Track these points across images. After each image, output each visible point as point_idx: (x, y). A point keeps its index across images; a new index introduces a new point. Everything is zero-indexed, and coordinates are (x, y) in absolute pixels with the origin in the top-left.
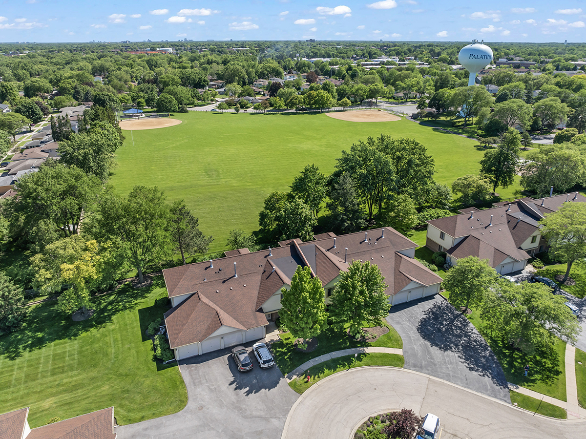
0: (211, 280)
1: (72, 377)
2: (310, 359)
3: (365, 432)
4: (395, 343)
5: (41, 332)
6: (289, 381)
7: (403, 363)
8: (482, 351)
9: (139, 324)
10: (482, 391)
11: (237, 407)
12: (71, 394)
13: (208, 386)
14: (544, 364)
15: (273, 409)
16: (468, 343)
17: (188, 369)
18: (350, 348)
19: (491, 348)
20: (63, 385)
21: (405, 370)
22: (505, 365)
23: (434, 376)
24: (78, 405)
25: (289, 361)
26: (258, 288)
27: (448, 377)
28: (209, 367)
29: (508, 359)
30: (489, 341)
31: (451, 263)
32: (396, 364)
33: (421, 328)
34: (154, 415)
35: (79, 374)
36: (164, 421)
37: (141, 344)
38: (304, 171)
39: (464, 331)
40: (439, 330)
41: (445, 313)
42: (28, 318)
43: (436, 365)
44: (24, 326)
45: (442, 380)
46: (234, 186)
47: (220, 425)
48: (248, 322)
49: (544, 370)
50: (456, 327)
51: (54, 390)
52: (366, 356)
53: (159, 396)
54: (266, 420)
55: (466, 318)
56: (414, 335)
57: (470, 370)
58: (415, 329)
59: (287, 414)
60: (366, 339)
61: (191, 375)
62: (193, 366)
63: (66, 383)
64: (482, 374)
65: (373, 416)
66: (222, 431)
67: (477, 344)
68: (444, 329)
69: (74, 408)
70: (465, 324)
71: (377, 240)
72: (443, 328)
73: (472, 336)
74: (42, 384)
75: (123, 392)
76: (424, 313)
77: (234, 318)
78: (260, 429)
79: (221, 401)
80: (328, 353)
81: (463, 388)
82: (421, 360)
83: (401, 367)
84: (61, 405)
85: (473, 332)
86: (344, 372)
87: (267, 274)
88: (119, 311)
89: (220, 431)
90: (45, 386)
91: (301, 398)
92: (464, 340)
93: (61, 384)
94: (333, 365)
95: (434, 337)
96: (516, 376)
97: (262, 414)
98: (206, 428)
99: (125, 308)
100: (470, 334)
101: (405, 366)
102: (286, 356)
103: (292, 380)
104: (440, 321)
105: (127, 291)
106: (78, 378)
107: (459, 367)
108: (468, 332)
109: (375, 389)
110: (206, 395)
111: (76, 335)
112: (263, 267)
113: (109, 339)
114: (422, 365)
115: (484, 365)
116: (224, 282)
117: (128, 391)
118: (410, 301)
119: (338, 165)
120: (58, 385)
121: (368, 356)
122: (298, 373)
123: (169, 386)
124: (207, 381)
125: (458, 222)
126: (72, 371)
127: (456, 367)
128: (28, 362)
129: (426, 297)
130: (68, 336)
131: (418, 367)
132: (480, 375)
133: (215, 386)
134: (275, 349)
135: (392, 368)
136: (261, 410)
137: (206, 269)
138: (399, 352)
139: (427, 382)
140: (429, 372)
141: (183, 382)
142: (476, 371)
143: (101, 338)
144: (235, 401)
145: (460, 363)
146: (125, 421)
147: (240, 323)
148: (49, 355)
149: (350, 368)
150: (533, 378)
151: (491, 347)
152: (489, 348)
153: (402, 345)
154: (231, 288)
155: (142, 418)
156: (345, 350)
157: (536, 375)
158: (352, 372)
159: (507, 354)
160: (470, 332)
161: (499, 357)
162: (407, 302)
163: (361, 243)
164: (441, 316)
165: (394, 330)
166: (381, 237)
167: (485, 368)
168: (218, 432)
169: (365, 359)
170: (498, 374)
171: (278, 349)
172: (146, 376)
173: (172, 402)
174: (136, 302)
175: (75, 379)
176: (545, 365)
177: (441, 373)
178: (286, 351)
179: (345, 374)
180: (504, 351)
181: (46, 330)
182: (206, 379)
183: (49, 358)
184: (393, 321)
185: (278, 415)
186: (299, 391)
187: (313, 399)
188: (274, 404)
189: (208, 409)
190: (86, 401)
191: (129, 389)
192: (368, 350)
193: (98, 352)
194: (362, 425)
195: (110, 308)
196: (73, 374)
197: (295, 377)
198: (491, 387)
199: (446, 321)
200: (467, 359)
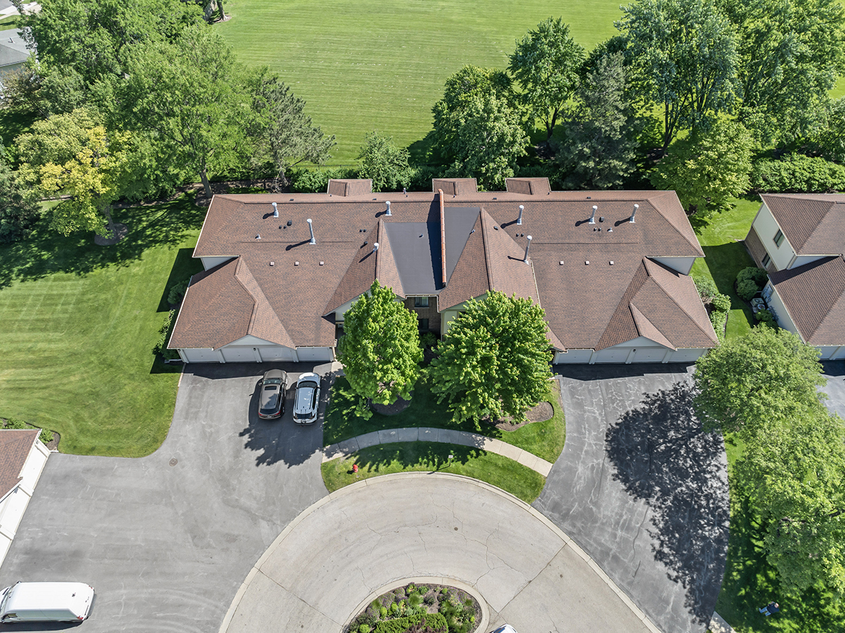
0: (267, 240)
1: (50, 341)
2: (383, 429)
3: (384, 611)
4: (547, 448)
5: (49, 251)
6: (325, 459)
7: (535, 495)
8: (708, 524)
9: (168, 276)
10: (651, 611)
11: (224, 481)
12: (35, 371)
13: (203, 426)
14: (822, 602)
15: (274, 504)
16: (691, 496)
17: (192, 384)
18: (460, 430)
19: (732, 525)
20: (33, 353)
21: (533, 511)
22: (735, 574)
23: (578, 543)
24: (28, 397)
25: (348, 420)
26: (343, 274)
27: (602, 557)
28: (223, 391)
29: (749, 563)
30: (738, 506)
31: (770, 300)
32: (522, 493)
33: (616, 431)
34: (110, 451)
35: (61, 340)
36: (116, 466)
37: (153, 313)
38: (537, 30)
39: (699, 466)
40: (652, 446)
41: (687, 413)
42: (41, 223)
43: (596, 522)
44: (33, 235)
45: (587, 558)
46: (452, 21)
47: (185, 502)
48: (303, 334)
49: (814, 617)
50: (688, 451)
51: (22, 356)
52: (478, 455)
53: (130, 420)
54: (254, 519)
55: (722, 438)
56: (592, 442)
57: (656, 557)
58: (603, 428)
59: (290, 521)
60: (499, 422)
61: (191, 397)
62: (202, 381)
63: (40, 350)
64: (674, 574)
65: (417, 581)
66: (183, 514)
67: (708, 504)
68: (663, 447)
69: (22, 399)
70: (712, 450)
71: (617, 224)
72: (661, 444)
73: (709, 483)
74: (12, 342)
75: (91, 393)
76: (643, 398)
77: (282, 321)
78: (236, 533)
79: (208, 459)
80: (418, 427)
81: (617, 590)
82: (575, 501)
83: (529, 501)
84: (11, 389)
85: (718, 474)
86: (424, 475)
87: (366, 250)
88: (156, 242)
89: (181, 512)
90: (14, 345)
91: (326, 499)
92: (688, 487)
93: (34, 349)
94: (410, 455)
95: (632, 459)
96: (742, 607)
97: (252, 505)
98: (164, 500)
99: (166, 240)
100: (708, 476)
101: (537, 502)
102: (347, 409)
103: (331, 459)
104: (666, 427)
105: (184, 208)
106: (56, 345)
107: (637, 543)
108: (705, 472)
109: (456, 529)
110: (193, 440)
111: (87, 270)
112: (368, 233)
113: (123, 291)
114: (569, 510)
115: (691, 557)
116: (288, 248)
117: (98, 395)
118: (633, 364)
119: (623, 22)
120: (30, 350)
121: (482, 457)
122: (347, 450)
123: (151, 406)
124: (206, 416)
125: (826, 220)
126: (56, 332)
127: (632, 539)
128: (12, 298)
129: (670, 364)
130: (77, 268)
131: (559, 513)
132: (669, 577)
133: (213, 430)
134: (338, 390)
135: (511, 498)
136: (255, 499)
137: (266, 216)
138: (543, 468)
139: (556, 551)
140: (575, 531)
141: (174, 405)
142: (666, 564)
143: (114, 284)
144: (227, 468)
145: (646, 534)
146: (69, 447)
147: (288, 331)
148: (40, 295)
149: (437, 470)
150: (775, 625)
151: (733, 521)
152: (727, 524)
153: (558, 455)
154: (297, 263)
155: (92, 450)
156: (450, 431)
157: (786, 621)
158: (436, 479)
159: (756, 549)
160: (711, 472)
161: (735, 550)
162: (624, 364)
163: (578, 224)
164: (673, 417)
165: (562, 420)
166: (629, 219)
167: (689, 564)
168: (177, 513)
169: (472, 463)
170: (707, 587)
171: (341, 392)
172: (131, 377)
173: (141, 437)
174: (185, 232)
175: (53, 346)
176: (824, 607)
177: (595, 540)
178: (353, 399)
179: (422, 479)
180: (754, 541)
181: (56, 249)
182: (207, 412)
183: (39, 300)
184: (573, 397)
185: (274, 517)
186: (331, 484)
187: (343, 509)
188: (280, 496)
189: (183, 467)
190: (40, 394)
191: (100, 393)
192: (491, 445)
193: (100, 308)
194: (388, 595)
195: (148, 232)
196: (55, 337)
197: (339, 455)
198: (675, 610)
199: (677, 431)
200: (665, 531)
